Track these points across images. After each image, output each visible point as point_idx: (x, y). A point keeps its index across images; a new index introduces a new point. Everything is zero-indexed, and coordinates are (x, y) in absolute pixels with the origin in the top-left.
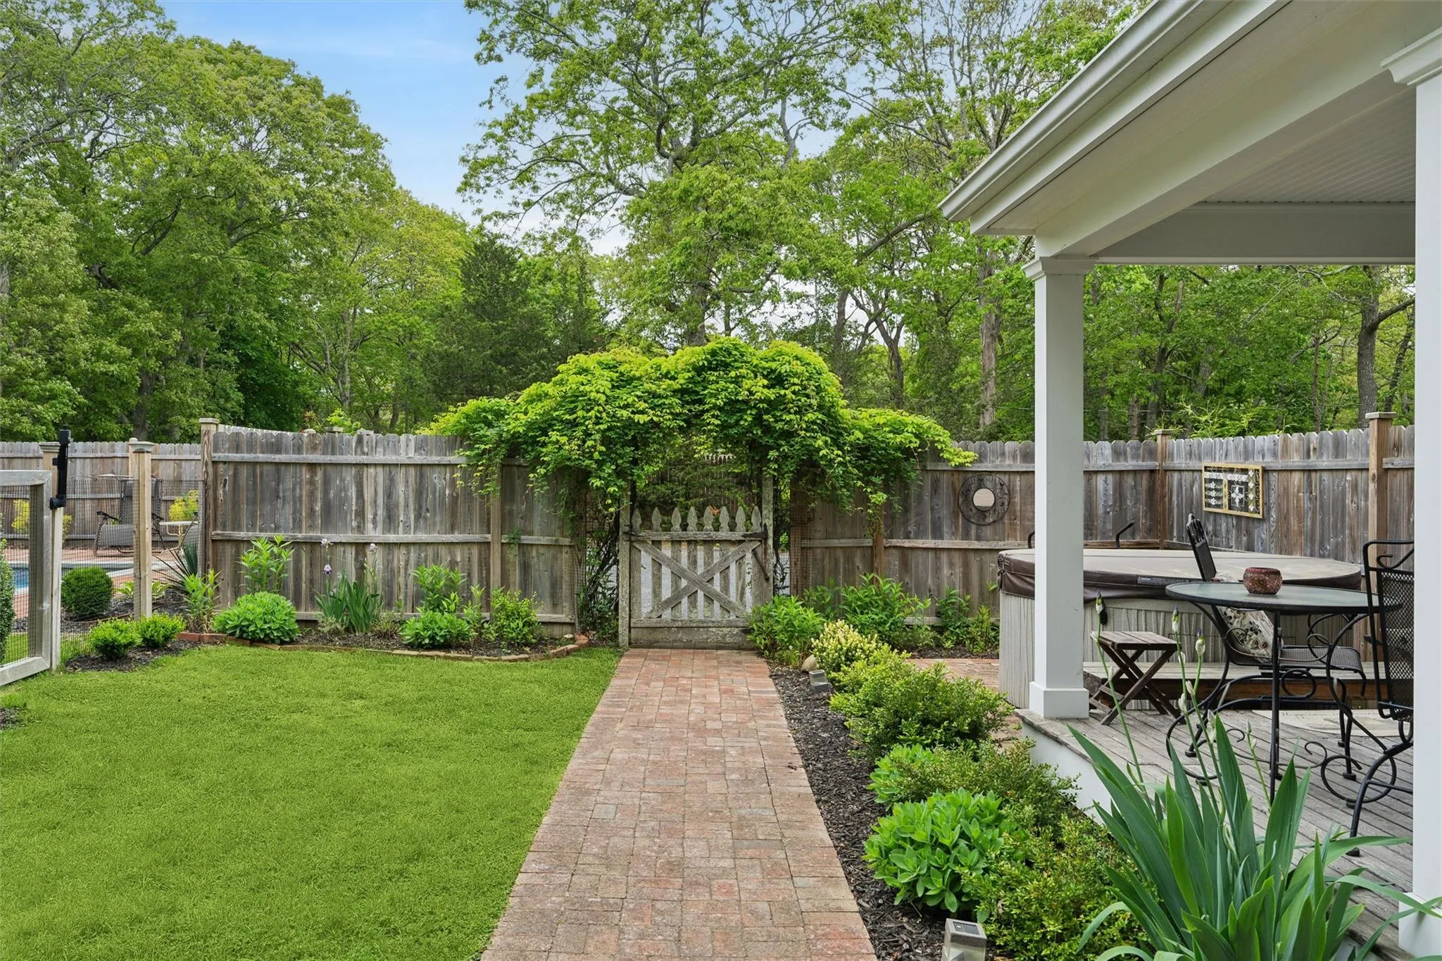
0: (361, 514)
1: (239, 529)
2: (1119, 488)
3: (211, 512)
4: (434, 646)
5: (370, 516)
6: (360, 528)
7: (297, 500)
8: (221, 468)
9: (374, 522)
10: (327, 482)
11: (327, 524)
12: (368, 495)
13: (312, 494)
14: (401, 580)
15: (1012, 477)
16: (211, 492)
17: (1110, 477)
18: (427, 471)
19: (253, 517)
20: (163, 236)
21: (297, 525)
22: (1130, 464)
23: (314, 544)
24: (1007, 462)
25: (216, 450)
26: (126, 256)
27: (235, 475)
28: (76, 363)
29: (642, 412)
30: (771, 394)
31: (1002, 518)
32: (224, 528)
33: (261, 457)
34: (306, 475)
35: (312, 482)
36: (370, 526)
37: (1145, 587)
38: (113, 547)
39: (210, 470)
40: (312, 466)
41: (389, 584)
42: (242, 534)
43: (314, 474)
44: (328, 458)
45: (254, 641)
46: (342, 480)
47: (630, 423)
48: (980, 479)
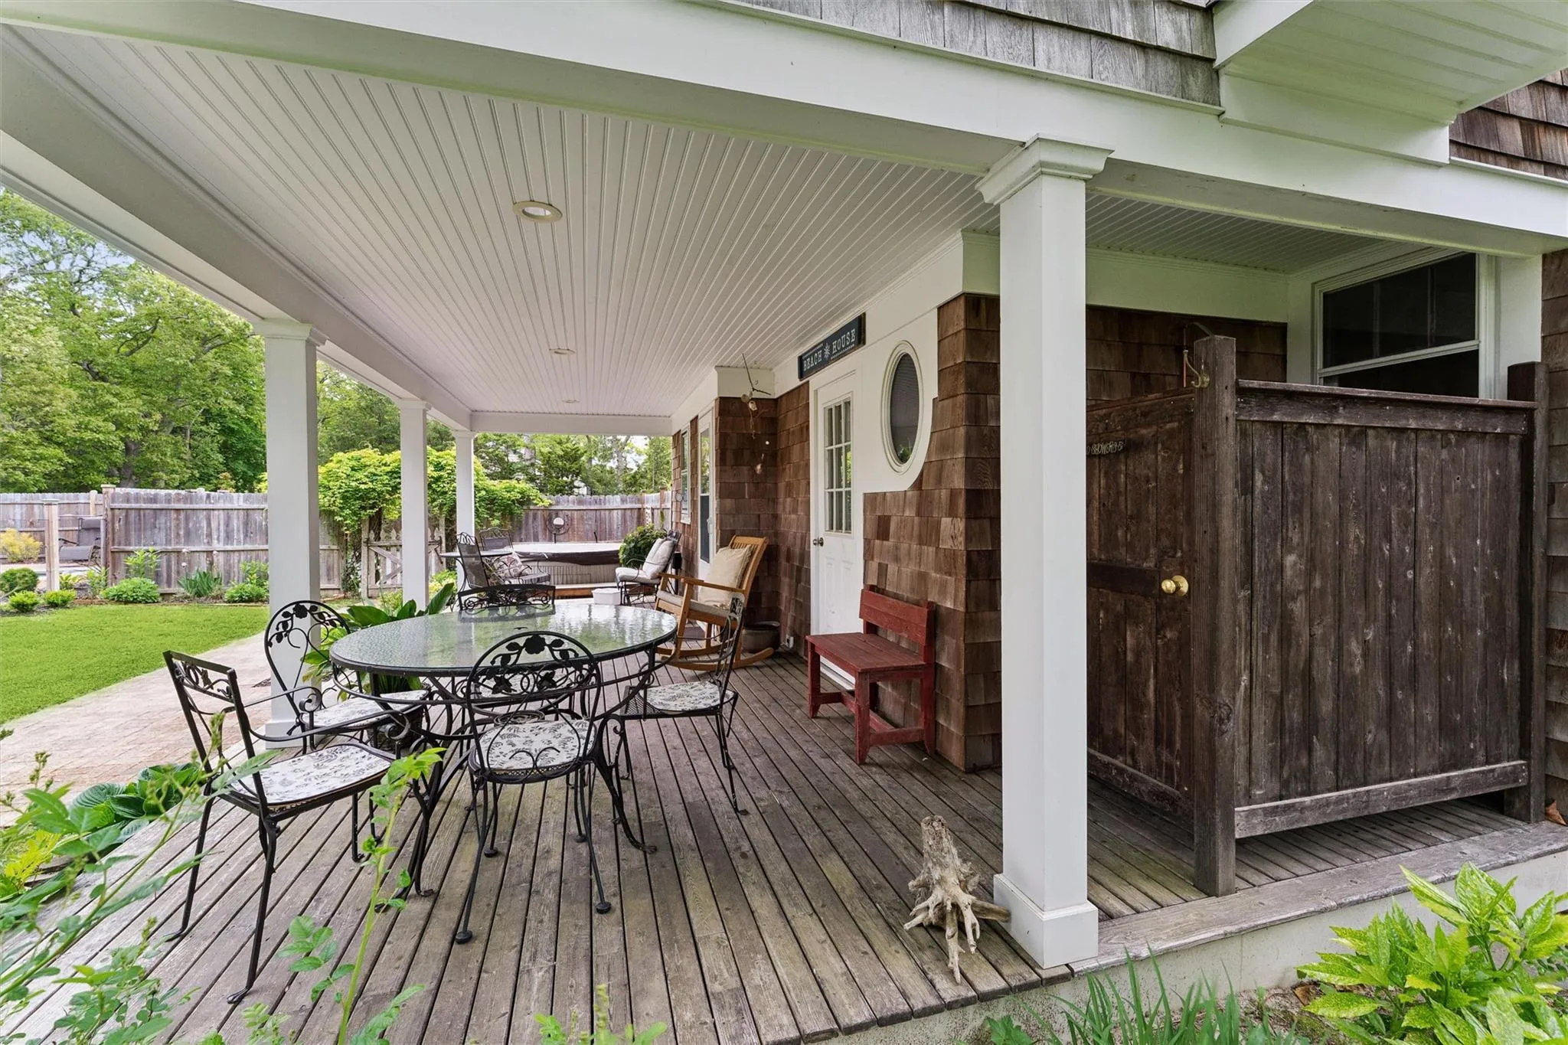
0: (209, 535)
1: (130, 545)
2: (624, 516)
3: (110, 536)
4: (242, 600)
5: (215, 536)
6: (209, 543)
7: (168, 529)
8: (117, 512)
9: (218, 539)
10: (187, 519)
11: (188, 541)
13: (178, 526)
14: (236, 570)
16: (110, 525)
18: (251, 512)
19: (139, 537)
20: (145, 343)
21: (168, 542)
22: (628, 506)
23: (179, 552)
25: (114, 502)
26: (111, 357)
27: (127, 516)
28: (64, 435)
29: (365, 483)
30: (435, 474)
32: (119, 544)
33: (144, 506)
34: (174, 515)
35: (177, 519)
36: (215, 541)
37: (532, 557)
38: (75, 561)
39: (109, 513)
41: (228, 573)
42: (131, 548)
43: (178, 515)
44: (188, 506)
45: (127, 602)
46: (198, 518)
47: (357, 490)
48: (557, 513)
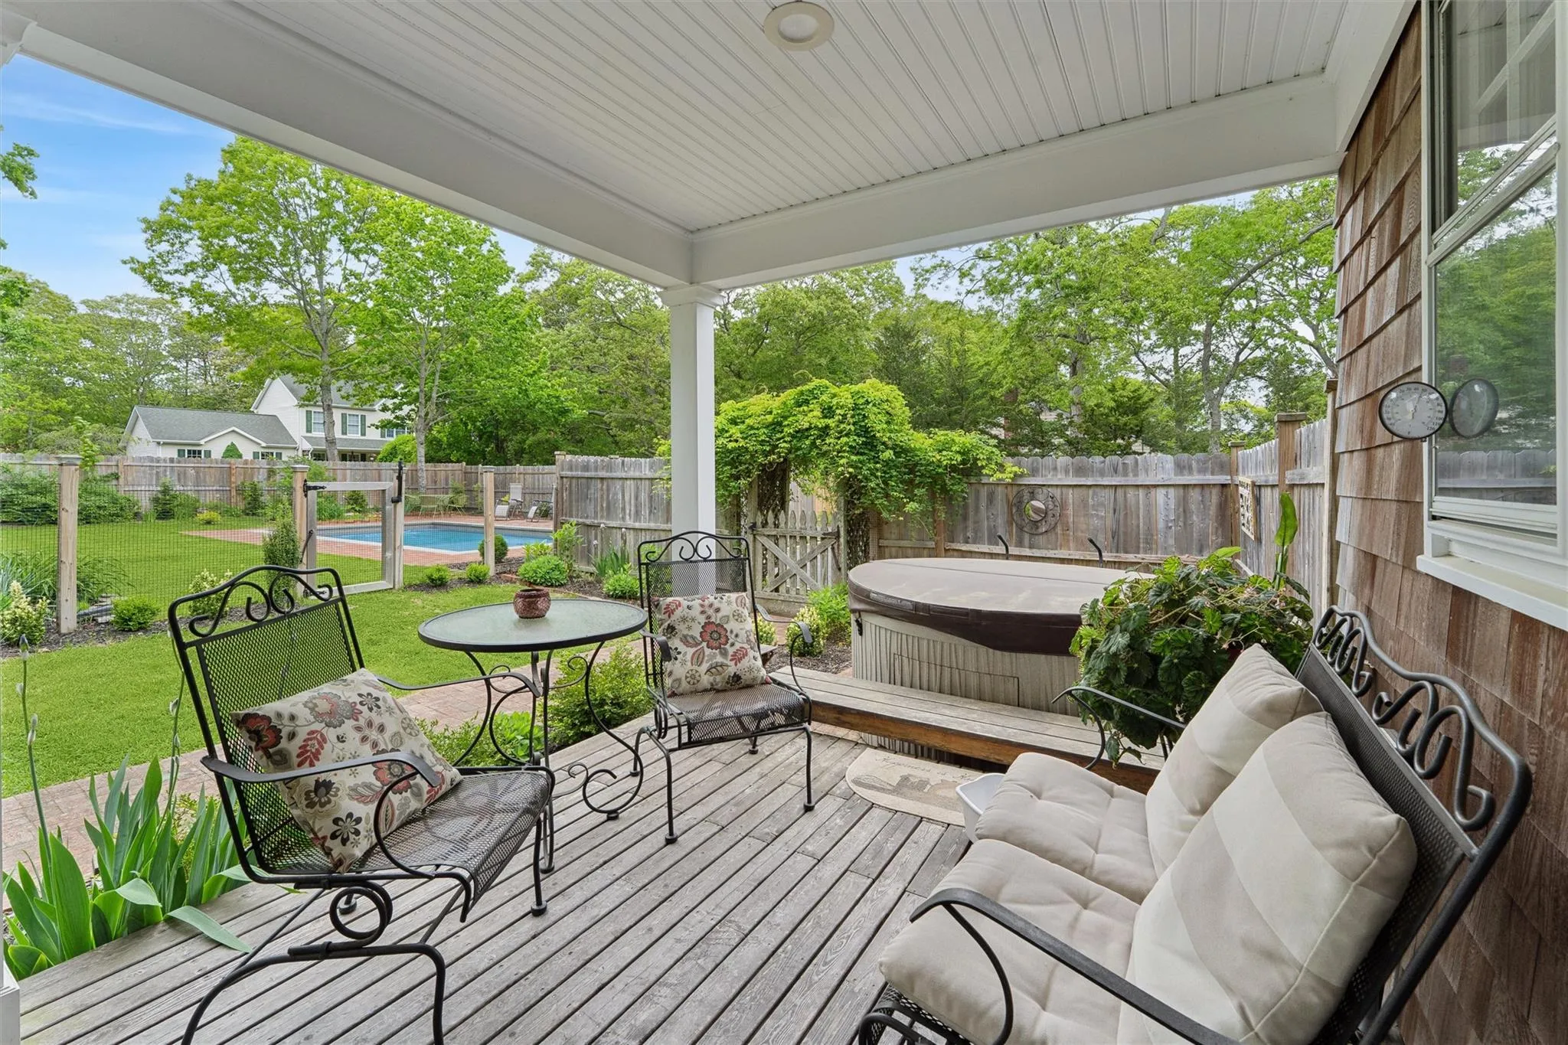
0: (623, 508)
1: (572, 516)
2: (1184, 508)
5: (628, 511)
6: (623, 518)
7: (596, 500)
8: (564, 481)
9: (630, 514)
10: (608, 489)
11: (608, 517)
12: (627, 498)
13: (602, 497)
15: (1065, 490)
16: (560, 495)
17: (1172, 491)
18: (654, 482)
19: (578, 510)
21: (596, 515)
22: (1195, 478)
24: (1059, 476)
25: (563, 470)
27: (570, 485)
31: (1054, 528)
32: (566, 516)
33: (580, 473)
34: (599, 485)
35: (602, 489)
36: (628, 517)
39: (560, 481)
40: (602, 479)
43: (603, 484)
44: (609, 475)
46: (615, 488)
48: (1033, 490)
